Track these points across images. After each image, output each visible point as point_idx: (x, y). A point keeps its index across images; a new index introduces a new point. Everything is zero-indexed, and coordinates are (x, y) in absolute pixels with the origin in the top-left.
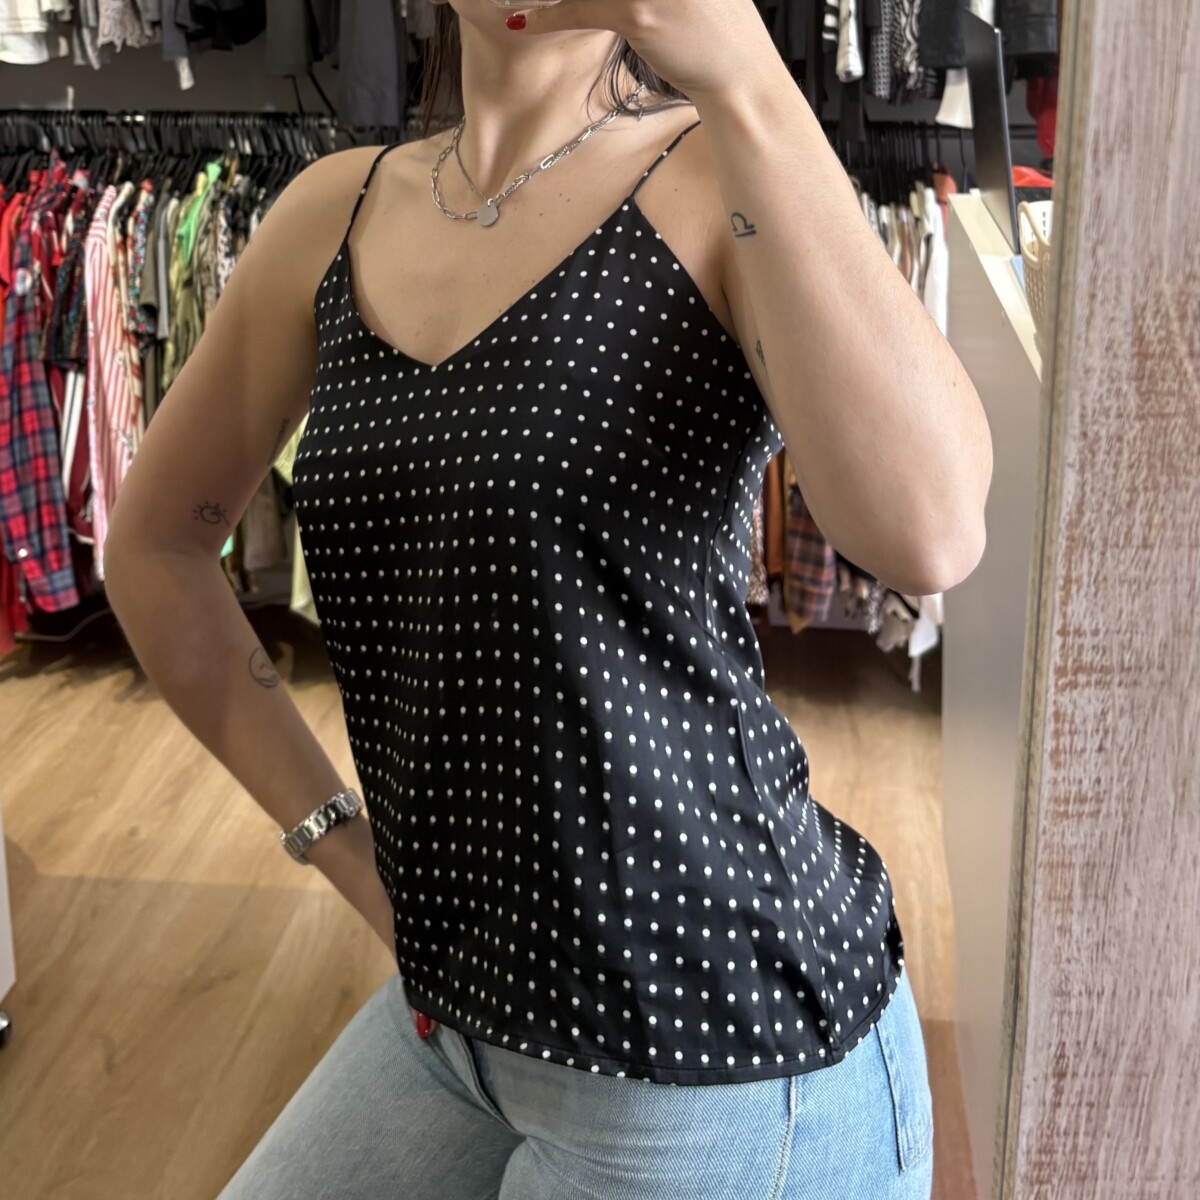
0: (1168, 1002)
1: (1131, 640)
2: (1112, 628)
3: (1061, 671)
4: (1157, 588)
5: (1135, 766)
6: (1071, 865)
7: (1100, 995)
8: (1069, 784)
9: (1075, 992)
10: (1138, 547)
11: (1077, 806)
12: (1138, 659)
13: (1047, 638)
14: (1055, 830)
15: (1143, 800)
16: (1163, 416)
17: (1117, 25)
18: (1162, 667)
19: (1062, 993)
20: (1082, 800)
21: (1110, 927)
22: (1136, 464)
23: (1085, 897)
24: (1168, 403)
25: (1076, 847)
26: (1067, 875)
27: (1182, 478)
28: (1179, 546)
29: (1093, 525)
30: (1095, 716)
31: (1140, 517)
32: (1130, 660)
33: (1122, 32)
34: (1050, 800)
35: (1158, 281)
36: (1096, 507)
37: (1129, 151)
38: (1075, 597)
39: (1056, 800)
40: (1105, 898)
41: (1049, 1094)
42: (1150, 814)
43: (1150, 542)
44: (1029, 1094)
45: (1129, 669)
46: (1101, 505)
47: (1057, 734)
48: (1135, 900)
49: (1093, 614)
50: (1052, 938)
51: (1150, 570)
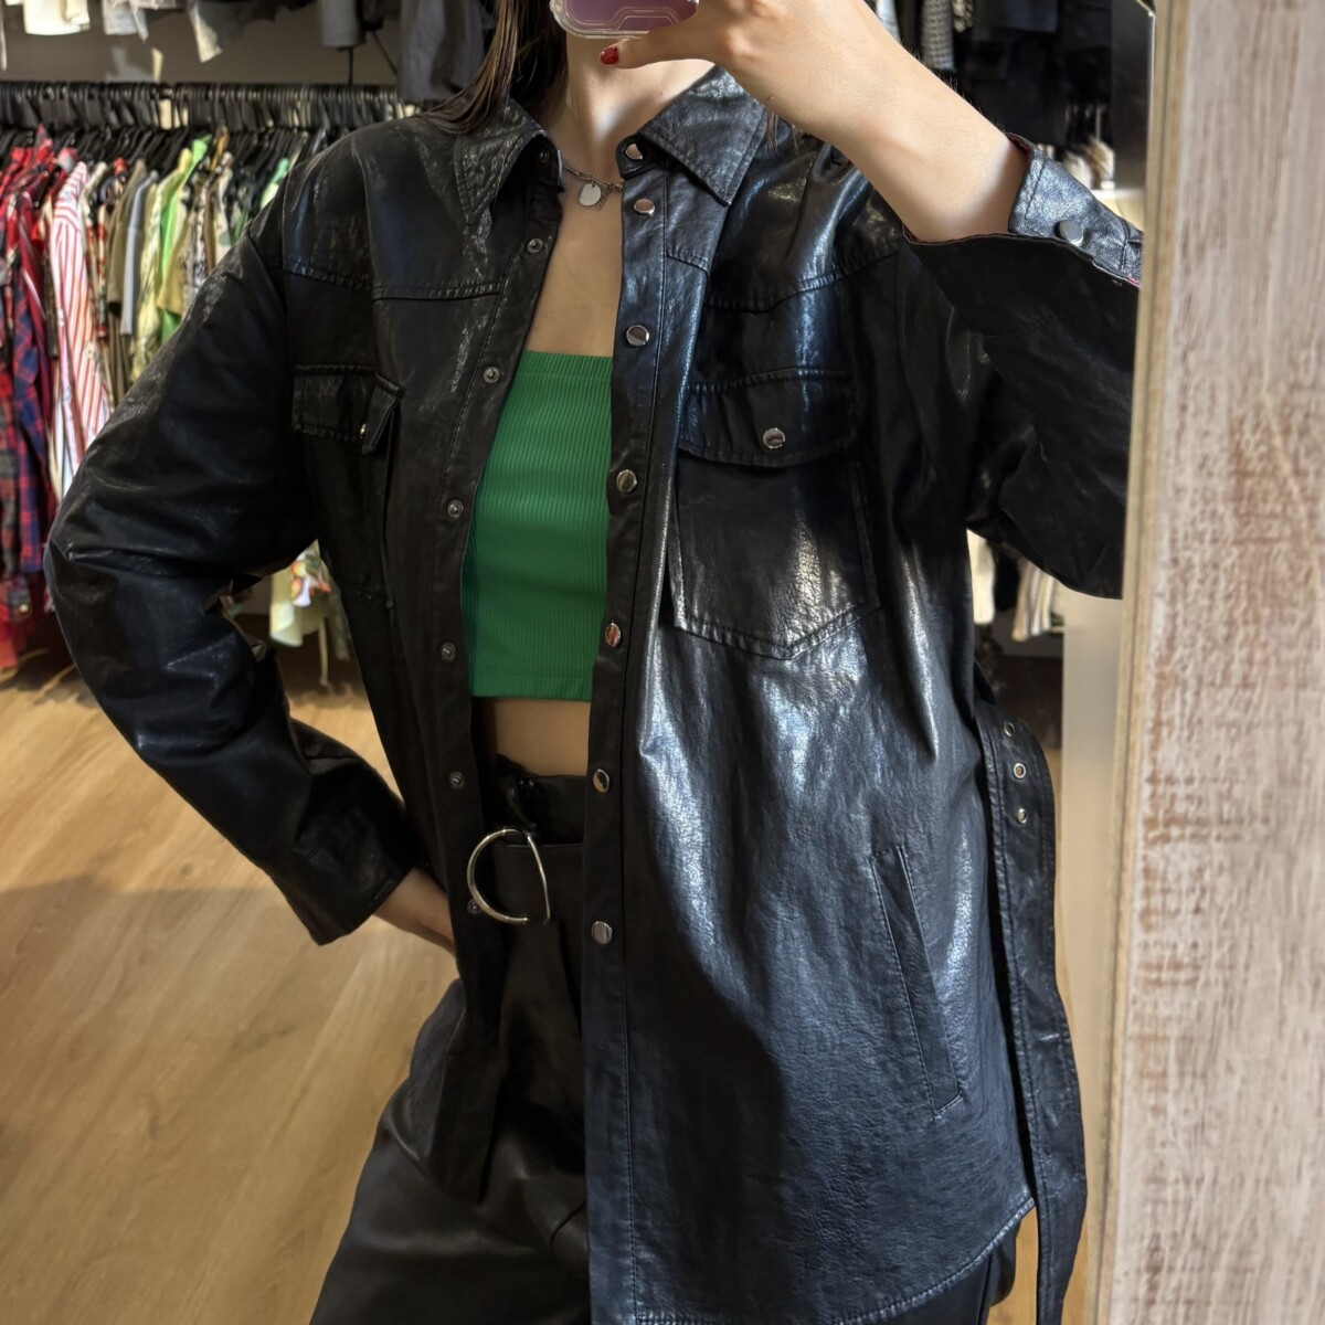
0: (1276, 1191)
1: (1230, 790)
2: (1209, 775)
3: (1150, 823)
4: (1259, 732)
5: (1237, 930)
6: (1165, 1039)
7: (1200, 1182)
8: (1162, 948)
9: (1171, 1180)
10: (1237, 687)
11: (1171, 974)
12: (1239, 811)
13: (1134, 786)
14: (1146, 998)
15: (1247, 967)
16: (1264, 541)
17: (1208, 105)
18: (1266, 821)
19: (1156, 1180)
20: (1176, 966)
21: (1210, 1109)
22: (1234, 595)
23: (1181, 1075)
24: (1270, 527)
25: (1169, 1018)
26: (1160, 1050)
27: (1288, 611)
28: (1283, 685)
29: (1185, 661)
30: (1191, 873)
31: (1239, 654)
32: (1229, 812)
33: (1214, 113)
34: (1140, 966)
35: (1258, 390)
36: (1188, 642)
37: (1223, 246)
38: (1166, 741)
39: (1147, 966)
40: (1204, 1076)
41: (1142, 1291)
42: (1253, 984)
43: (1251, 679)
44: (1120, 1290)
45: (1228, 822)
46: (1194, 639)
47: (1147, 893)
48: (1238, 1079)
49: (1186, 760)
50: (1145, 1119)
51: (1251, 710)
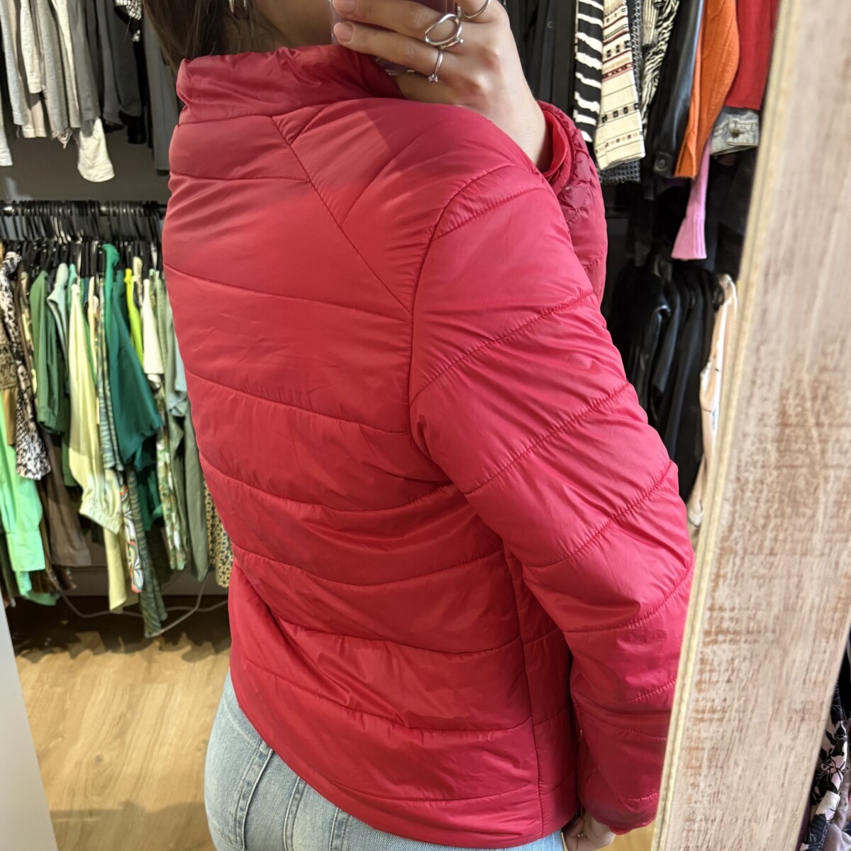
0: (755, 825)
2: (744, 606)
3: (707, 633)
4: (776, 582)
5: (750, 692)
6: (703, 749)
7: (713, 821)
8: (706, 702)
9: (698, 820)
11: (710, 715)
12: (759, 626)
13: (699, 612)
14: (694, 728)
15: (753, 711)
18: (774, 632)
19: (690, 820)
20: (714, 711)
21: (723, 784)
23: (710, 767)
25: (706, 738)
26: (700, 755)
29: (738, 540)
30: (727, 661)
32: (753, 627)
34: (692, 711)
38: (721, 586)
39: (697, 711)
40: (722, 768)
42: (755, 720)
45: (752, 632)
46: (744, 526)
47: (701, 672)
48: (741, 769)
49: (732, 597)
50: (687, 790)
51: (773, 569)
